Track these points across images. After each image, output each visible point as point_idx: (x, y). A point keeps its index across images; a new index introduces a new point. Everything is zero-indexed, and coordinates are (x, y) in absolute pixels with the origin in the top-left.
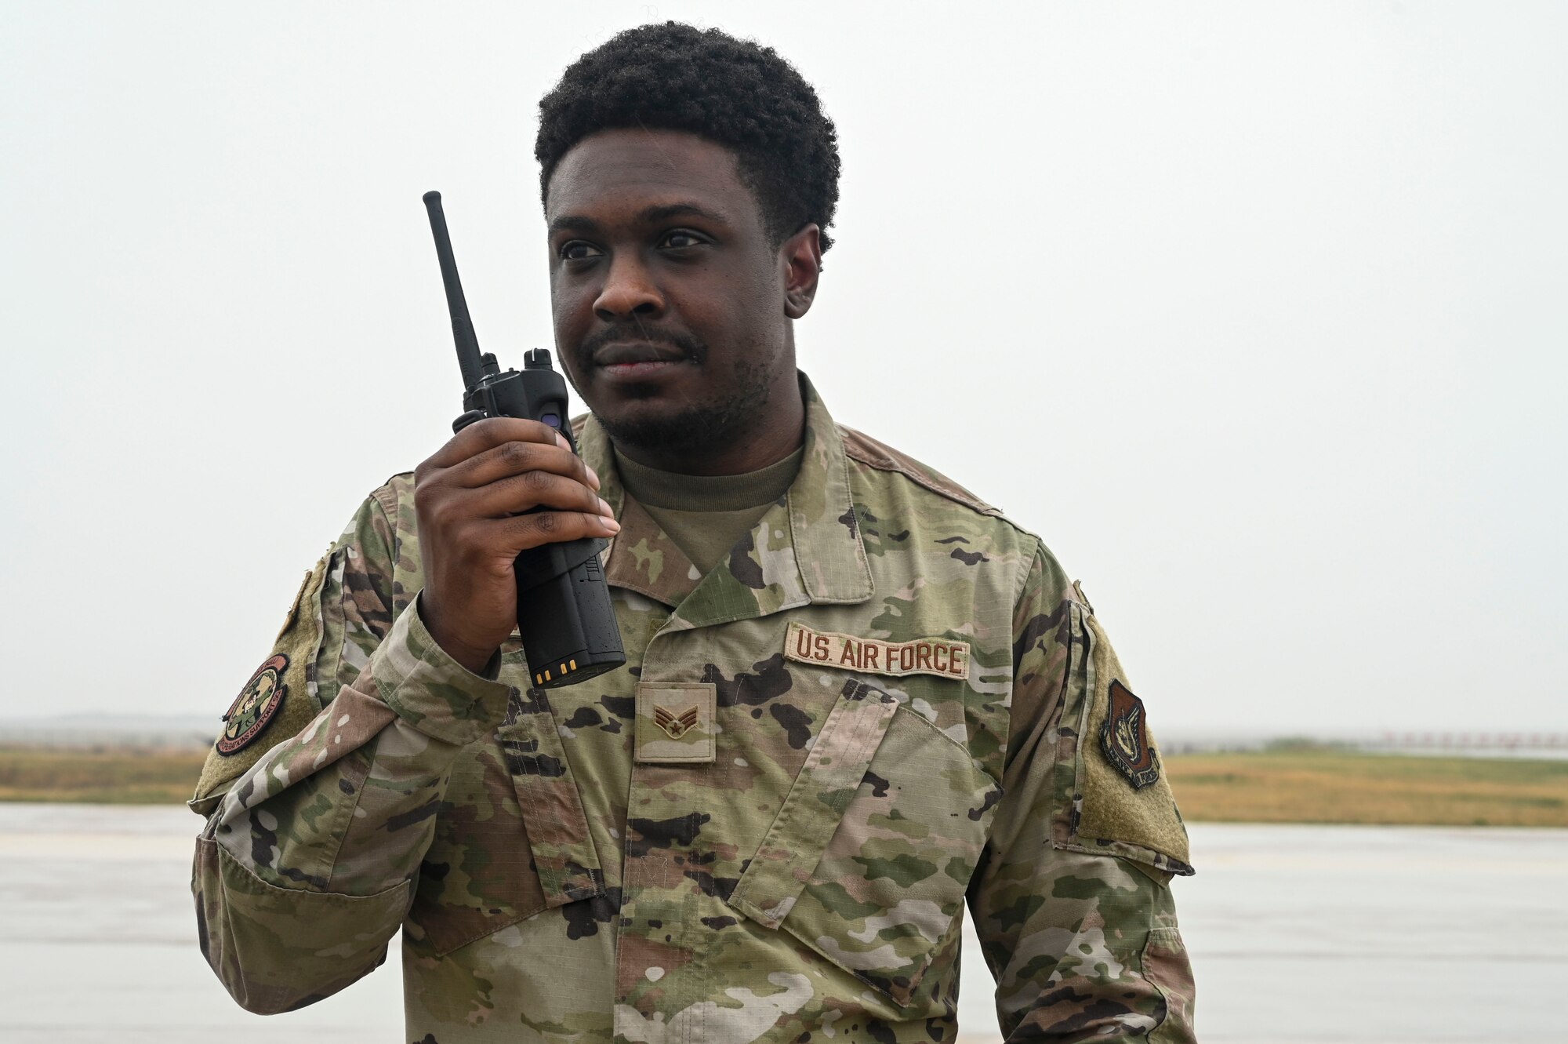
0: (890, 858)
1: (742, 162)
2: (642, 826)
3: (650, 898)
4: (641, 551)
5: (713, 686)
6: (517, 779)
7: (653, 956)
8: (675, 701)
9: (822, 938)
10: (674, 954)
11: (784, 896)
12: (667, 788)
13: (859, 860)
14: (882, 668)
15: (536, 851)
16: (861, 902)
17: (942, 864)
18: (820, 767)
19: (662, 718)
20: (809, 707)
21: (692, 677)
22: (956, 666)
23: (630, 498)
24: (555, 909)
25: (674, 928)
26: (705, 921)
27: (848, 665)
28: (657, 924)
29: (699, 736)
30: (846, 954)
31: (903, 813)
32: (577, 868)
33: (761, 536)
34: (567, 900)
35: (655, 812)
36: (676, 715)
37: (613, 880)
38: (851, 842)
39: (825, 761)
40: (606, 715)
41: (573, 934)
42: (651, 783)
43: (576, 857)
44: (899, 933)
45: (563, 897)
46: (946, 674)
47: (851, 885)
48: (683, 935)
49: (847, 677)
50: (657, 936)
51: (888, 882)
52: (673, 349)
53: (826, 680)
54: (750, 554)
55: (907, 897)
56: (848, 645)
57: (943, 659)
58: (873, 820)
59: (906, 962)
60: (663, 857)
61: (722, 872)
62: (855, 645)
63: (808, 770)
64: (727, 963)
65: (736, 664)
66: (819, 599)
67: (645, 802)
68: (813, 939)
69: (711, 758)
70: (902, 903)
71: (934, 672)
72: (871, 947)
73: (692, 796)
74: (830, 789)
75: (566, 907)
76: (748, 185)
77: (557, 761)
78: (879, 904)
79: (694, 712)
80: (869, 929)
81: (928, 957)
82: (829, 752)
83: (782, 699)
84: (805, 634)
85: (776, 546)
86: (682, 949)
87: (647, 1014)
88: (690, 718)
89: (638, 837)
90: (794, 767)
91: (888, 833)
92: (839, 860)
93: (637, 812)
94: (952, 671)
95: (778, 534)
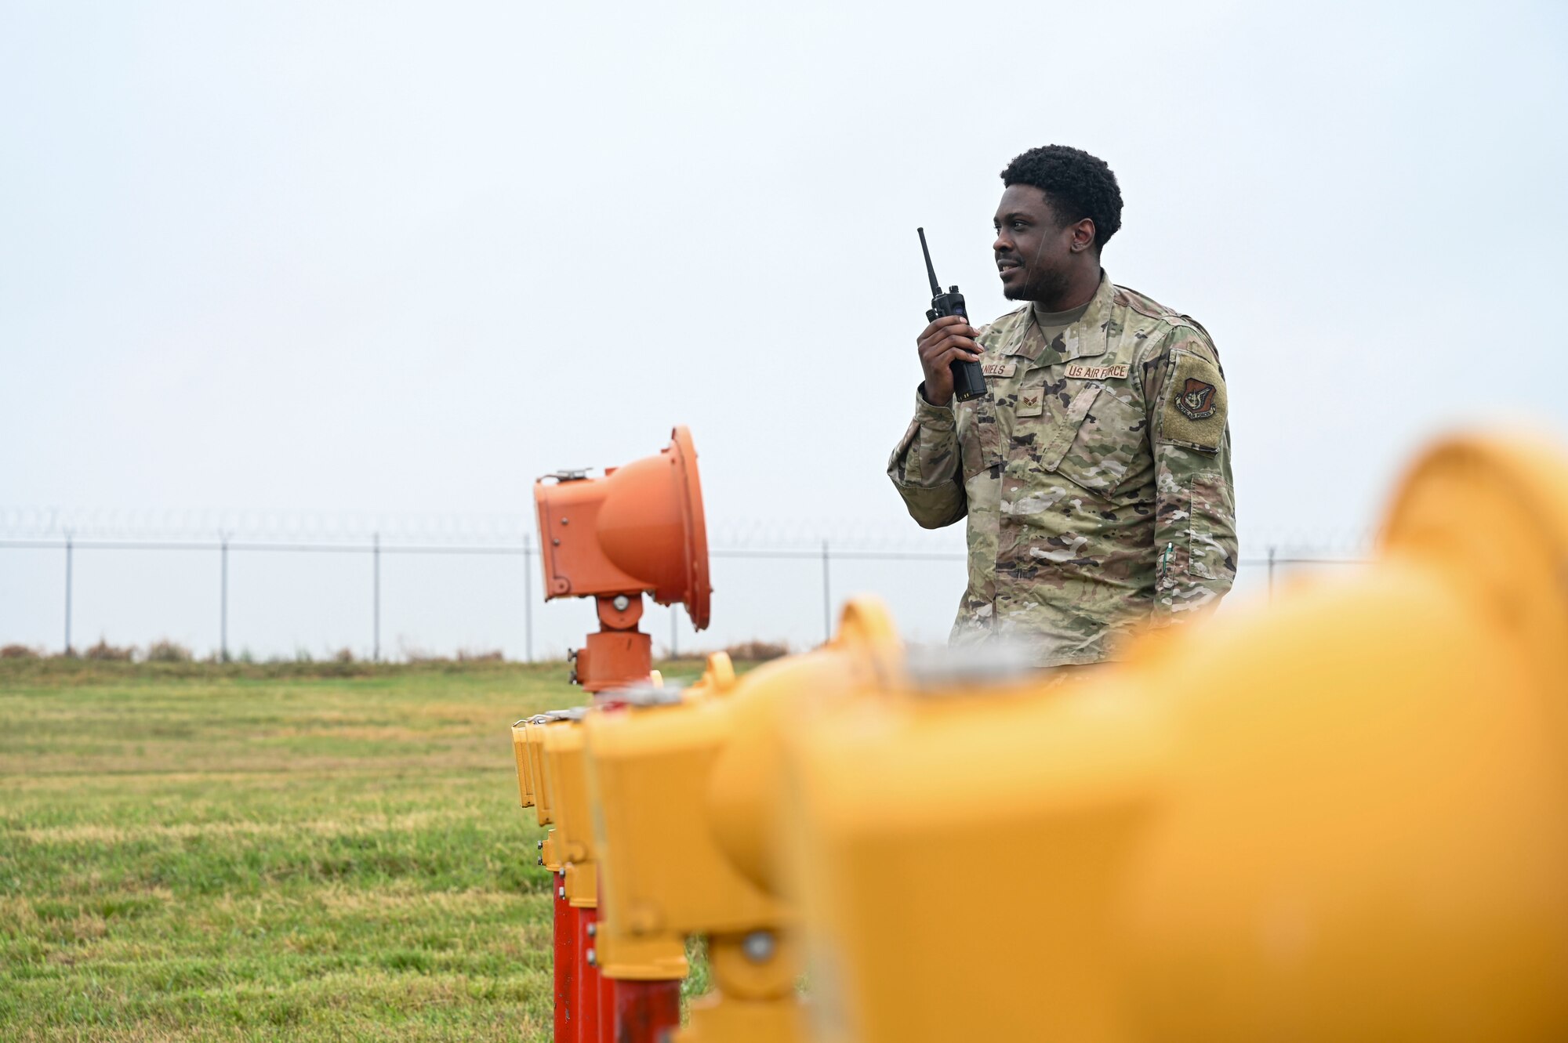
0: (1097, 445)
1: (1047, 196)
2: (1017, 439)
3: (1016, 463)
4: (1031, 342)
5: (1043, 388)
6: (980, 425)
7: (1014, 483)
8: (1030, 394)
9: (1073, 475)
10: (1021, 482)
11: (1056, 460)
12: (1026, 425)
13: (1086, 447)
14: (1099, 377)
15: (983, 449)
16: (1089, 462)
17: (1118, 447)
18: (1072, 413)
19: (1026, 400)
20: (1072, 393)
21: (1038, 385)
22: (1122, 373)
23: (1035, 324)
24: (988, 469)
25: (1020, 473)
26: (1030, 470)
27: (1087, 377)
28: (1015, 472)
29: (1037, 406)
30: (1083, 481)
31: (1101, 429)
32: (995, 454)
33: (1067, 333)
34: (991, 466)
35: (1021, 435)
36: (1031, 399)
37: (1005, 459)
38: (1083, 440)
39: (1074, 412)
40: (1008, 400)
41: (992, 477)
42: (1020, 424)
43: (995, 451)
44: (1103, 473)
45: (989, 465)
46: (1118, 377)
47: (1085, 456)
48: (1023, 476)
49: (1088, 381)
50: (1015, 476)
51: (1097, 454)
52: (1015, 262)
53: (1079, 383)
54: (1061, 340)
55: (1104, 459)
56: (1089, 369)
57: (1118, 371)
58: (1090, 432)
59: (1107, 483)
60: (1022, 449)
61: (1038, 453)
62: (1092, 370)
63: (1068, 415)
64: (1037, 484)
65: (1053, 380)
66: (1083, 355)
67: (1018, 430)
68: (1070, 476)
69: (1040, 413)
70: (1103, 462)
71: (1114, 376)
72: (1091, 478)
73: (1031, 427)
74: (1074, 421)
75: (990, 468)
76: (1048, 204)
77: (993, 418)
78: (1095, 463)
79: (1036, 398)
80: (1093, 471)
81: (1116, 481)
82: (1076, 408)
83: (1063, 391)
84: (1074, 368)
85: (1072, 337)
86: (1024, 480)
87: (1009, 503)
88: (1035, 400)
89: (1016, 443)
90: (1065, 415)
91: (1098, 437)
92: (1080, 447)
93: (1015, 434)
94: (1121, 375)
95: (1075, 332)
